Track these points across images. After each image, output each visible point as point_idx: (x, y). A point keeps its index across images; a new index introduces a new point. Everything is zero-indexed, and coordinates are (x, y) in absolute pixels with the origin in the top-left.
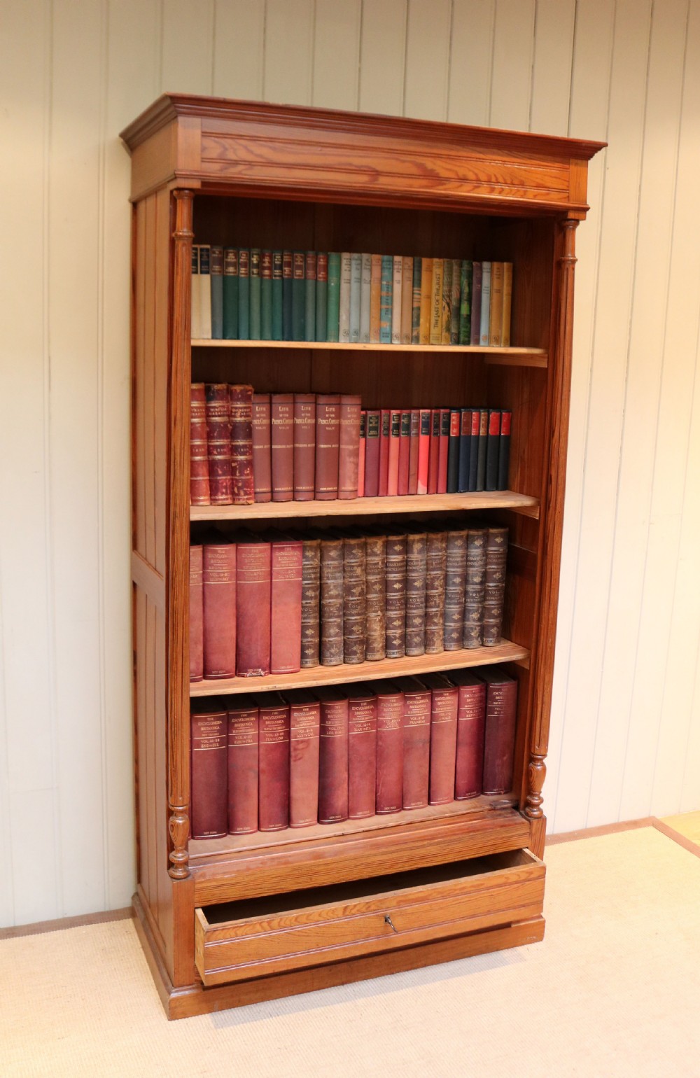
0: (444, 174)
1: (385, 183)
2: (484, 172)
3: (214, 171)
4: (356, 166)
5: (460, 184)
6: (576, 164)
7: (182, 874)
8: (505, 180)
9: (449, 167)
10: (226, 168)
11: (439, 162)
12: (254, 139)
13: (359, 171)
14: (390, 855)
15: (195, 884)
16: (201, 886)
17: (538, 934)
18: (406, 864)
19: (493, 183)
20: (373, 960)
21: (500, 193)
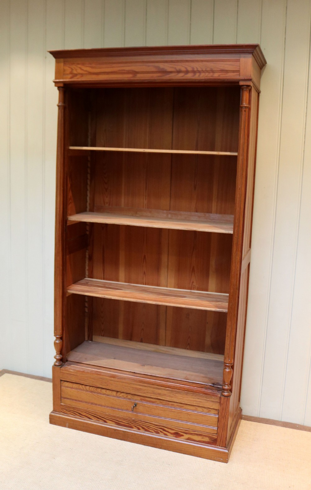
1: (140, 77)
4: (127, 71)
6: (244, 57)
9: (172, 66)
10: (74, 77)
11: (166, 64)
12: (83, 64)
14: (144, 387)
15: (60, 370)
16: (64, 371)
17: (225, 458)
18: (152, 395)
19: (195, 71)
20: (135, 435)
21: (199, 75)
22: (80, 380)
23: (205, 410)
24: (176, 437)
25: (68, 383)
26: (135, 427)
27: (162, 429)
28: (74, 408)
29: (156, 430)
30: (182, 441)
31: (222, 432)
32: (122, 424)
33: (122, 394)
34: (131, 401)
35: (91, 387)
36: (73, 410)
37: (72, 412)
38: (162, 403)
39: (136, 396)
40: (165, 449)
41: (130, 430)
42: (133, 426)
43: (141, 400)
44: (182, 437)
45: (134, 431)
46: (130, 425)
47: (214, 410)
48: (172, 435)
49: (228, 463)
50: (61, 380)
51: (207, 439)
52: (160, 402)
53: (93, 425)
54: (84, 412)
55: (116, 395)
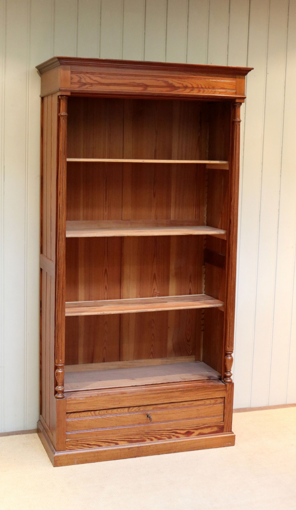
0: (177, 85)
1: (151, 91)
2: (196, 84)
3: (76, 88)
4: (137, 83)
5: (184, 89)
6: (239, 78)
7: (60, 396)
8: (205, 86)
9: (179, 82)
10: (82, 86)
11: (174, 80)
12: (93, 74)
13: (139, 85)
14: (157, 395)
15: (66, 401)
16: (69, 402)
17: (231, 441)
18: (165, 400)
19: (200, 88)
20: (150, 447)
22: (89, 406)
23: (213, 401)
24: (188, 436)
25: (75, 414)
26: (148, 439)
27: (175, 433)
28: (81, 440)
30: (194, 438)
31: (228, 418)
32: (134, 441)
33: (135, 408)
34: (143, 413)
35: (101, 411)
36: (80, 443)
37: (80, 446)
38: (174, 406)
39: (148, 406)
41: (143, 444)
42: (145, 439)
43: (153, 409)
44: (193, 434)
45: (148, 443)
46: (142, 439)
47: (220, 399)
48: (184, 436)
49: (235, 445)
50: (67, 413)
51: (215, 429)
52: (172, 406)
53: (105, 451)
54: (94, 441)
55: (128, 411)
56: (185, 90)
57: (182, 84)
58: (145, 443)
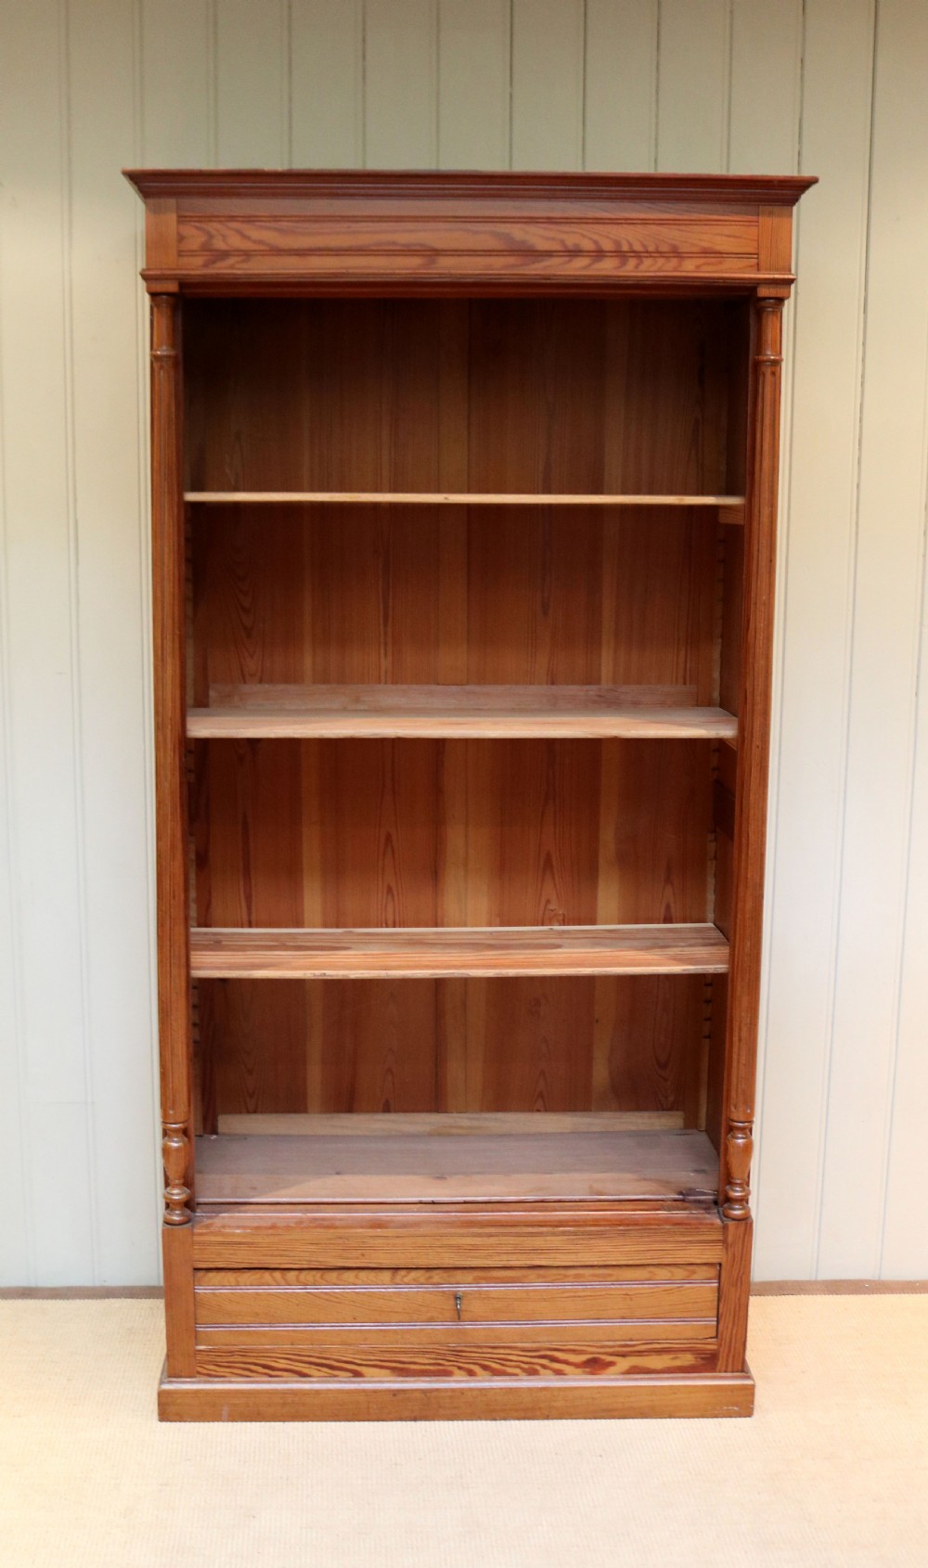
0: (543, 246)
1: (448, 266)
3: (196, 267)
4: (404, 245)
5: (567, 259)
6: (771, 214)
7: (177, 1219)
10: (212, 263)
11: (529, 229)
12: (251, 218)
13: (408, 251)
14: (486, 1239)
15: (193, 1234)
16: (202, 1238)
17: (742, 1404)
18: (514, 1257)
19: (624, 252)
20: (459, 1393)
21: (637, 266)
22: (264, 1255)
23: (680, 1273)
24: (593, 1374)
25: (222, 1274)
26: (460, 1368)
27: (549, 1358)
28: (244, 1353)
29: (526, 1366)
30: (612, 1380)
31: (733, 1327)
32: (414, 1370)
33: (414, 1274)
34: (443, 1292)
35: (304, 1273)
36: (240, 1359)
37: (238, 1368)
38: (544, 1277)
39: (458, 1272)
40: (560, 1417)
41: (444, 1382)
42: (451, 1369)
43: (477, 1280)
44: (612, 1369)
45: (457, 1382)
46: (441, 1368)
47: (705, 1268)
48: (579, 1370)
49: (755, 1416)
50: (197, 1269)
51: (688, 1359)
52: (540, 1276)
53: (318, 1392)
54: (283, 1358)
55: (392, 1279)
56: (570, 261)
57: (562, 242)
58: (449, 1382)
